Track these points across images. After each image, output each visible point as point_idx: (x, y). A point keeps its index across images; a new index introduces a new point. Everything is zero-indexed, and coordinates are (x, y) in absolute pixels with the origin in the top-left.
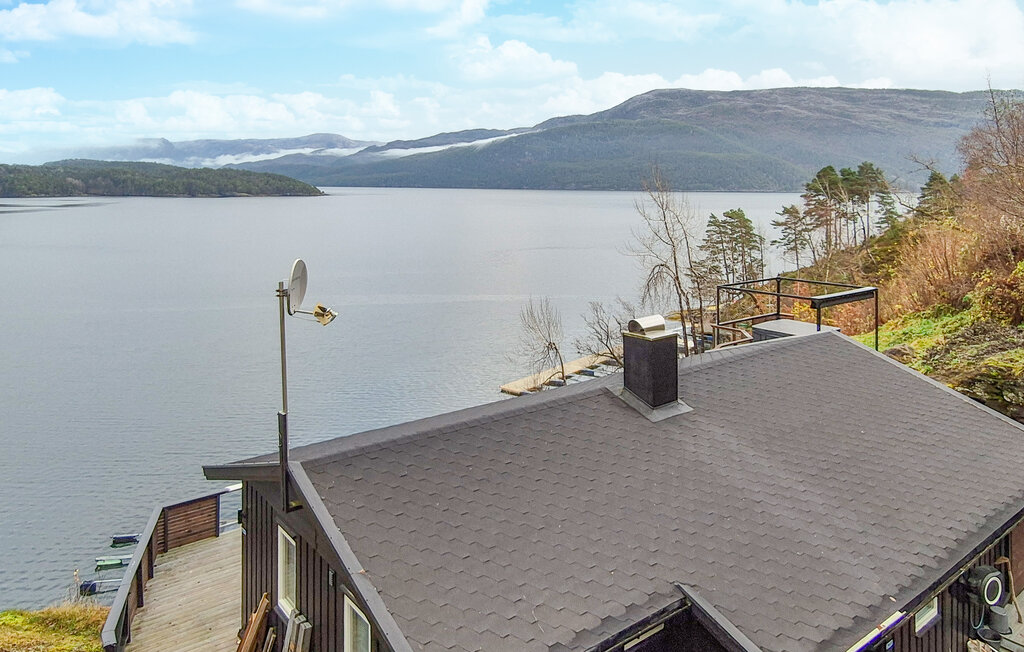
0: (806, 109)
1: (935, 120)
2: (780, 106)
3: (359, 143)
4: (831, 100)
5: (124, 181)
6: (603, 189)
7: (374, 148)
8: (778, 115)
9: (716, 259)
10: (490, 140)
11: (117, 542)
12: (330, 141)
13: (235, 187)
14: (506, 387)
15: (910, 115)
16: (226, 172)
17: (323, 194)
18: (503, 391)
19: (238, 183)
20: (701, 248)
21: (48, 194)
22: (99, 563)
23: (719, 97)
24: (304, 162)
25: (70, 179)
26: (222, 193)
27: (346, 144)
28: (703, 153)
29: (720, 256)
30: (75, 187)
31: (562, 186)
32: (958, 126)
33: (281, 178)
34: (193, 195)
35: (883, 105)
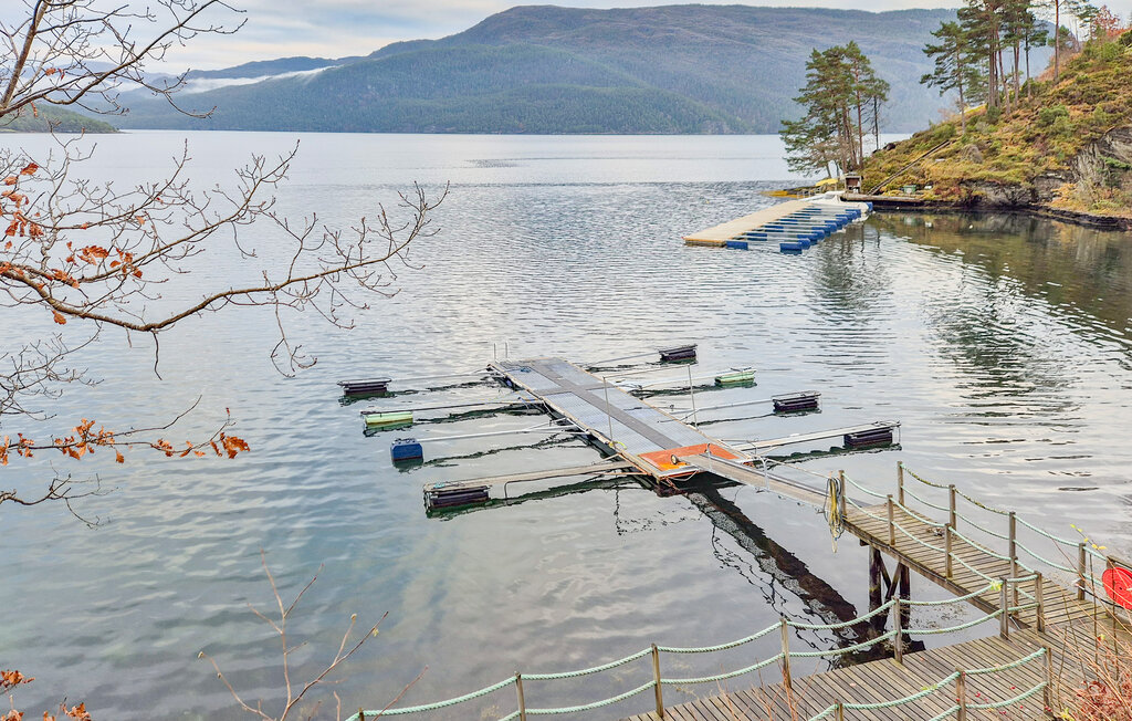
0: (702, 32)
2: (672, 28)
4: (730, 21)
8: (670, 38)
23: (597, 17)
28: (585, 88)
32: (878, 53)
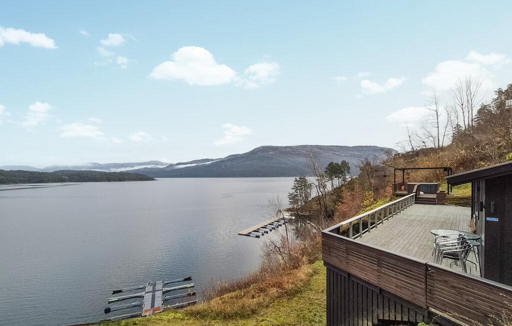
1: (344, 154)
2: (300, 151)
3: (166, 164)
5: (84, 177)
6: (247, 177)
7: (172, 165)
9: (297, 192)
10: (210, 162)
11: (115, 292)
12: (157, 163)
13: (125, 178)
14: (240, 233)
15: (337, 153)
16: (121, 173)
17: (155, 180)
18: (239, 234)
19: (126, 177)
20: (293, 189)
21: (56, 182)
22: (110, 301)
24: (148, 170)
25: (63, 177)
26: (120, 180)
27: (162, 164)
28: (277, 165)
29: (298, 191)
30: (66, 179)
31: (234, 176)
33: (141, 175)
34: (109, 181)
35: (330, 150)
